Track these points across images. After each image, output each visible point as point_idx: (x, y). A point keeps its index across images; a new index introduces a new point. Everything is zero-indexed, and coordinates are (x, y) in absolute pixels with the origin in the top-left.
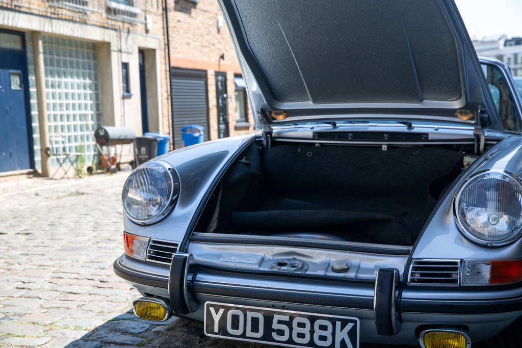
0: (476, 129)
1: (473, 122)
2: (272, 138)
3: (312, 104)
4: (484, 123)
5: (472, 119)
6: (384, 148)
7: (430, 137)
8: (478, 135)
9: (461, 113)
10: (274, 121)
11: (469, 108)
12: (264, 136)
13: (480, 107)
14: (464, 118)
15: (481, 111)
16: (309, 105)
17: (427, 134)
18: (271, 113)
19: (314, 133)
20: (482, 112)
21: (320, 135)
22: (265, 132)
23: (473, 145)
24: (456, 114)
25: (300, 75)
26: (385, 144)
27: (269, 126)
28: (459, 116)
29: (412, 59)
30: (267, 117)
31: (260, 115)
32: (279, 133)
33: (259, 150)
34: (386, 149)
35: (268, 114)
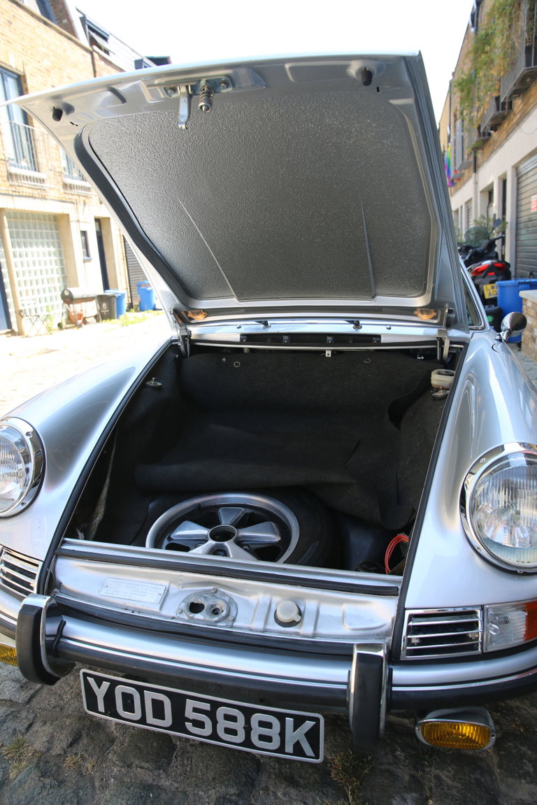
0: (440, 331)
1: (436, 322)
2: (192, 342)
3: (237, 301)
4: (450, 324)
5: (434, 318)
6: (328, 354)
7: (383, 340)
8: (440, 338)
9: (422, 312)
10: (192, 322)
11: (433, 306)
12: (181, 341)
13: (447, 305)
14: (425, 318)
15: (449, 310)
16: (234, 302)
17: (379, 336)
18: (187, 313)
19: (242, 335)
20: (450, 312)
21: (249, 338)
22: (182, 336)
23: (436, 349)
24: (416, 312)
25: (218, 268)
26: (329, 350)
27: (186, 329)
28: (420, 315)
29: (368, 247)
30: (182, 317)
31: (173, 316)
32: (200, 335)
33: (175, 359)
34: (330, 356)
35: (184, 314)
